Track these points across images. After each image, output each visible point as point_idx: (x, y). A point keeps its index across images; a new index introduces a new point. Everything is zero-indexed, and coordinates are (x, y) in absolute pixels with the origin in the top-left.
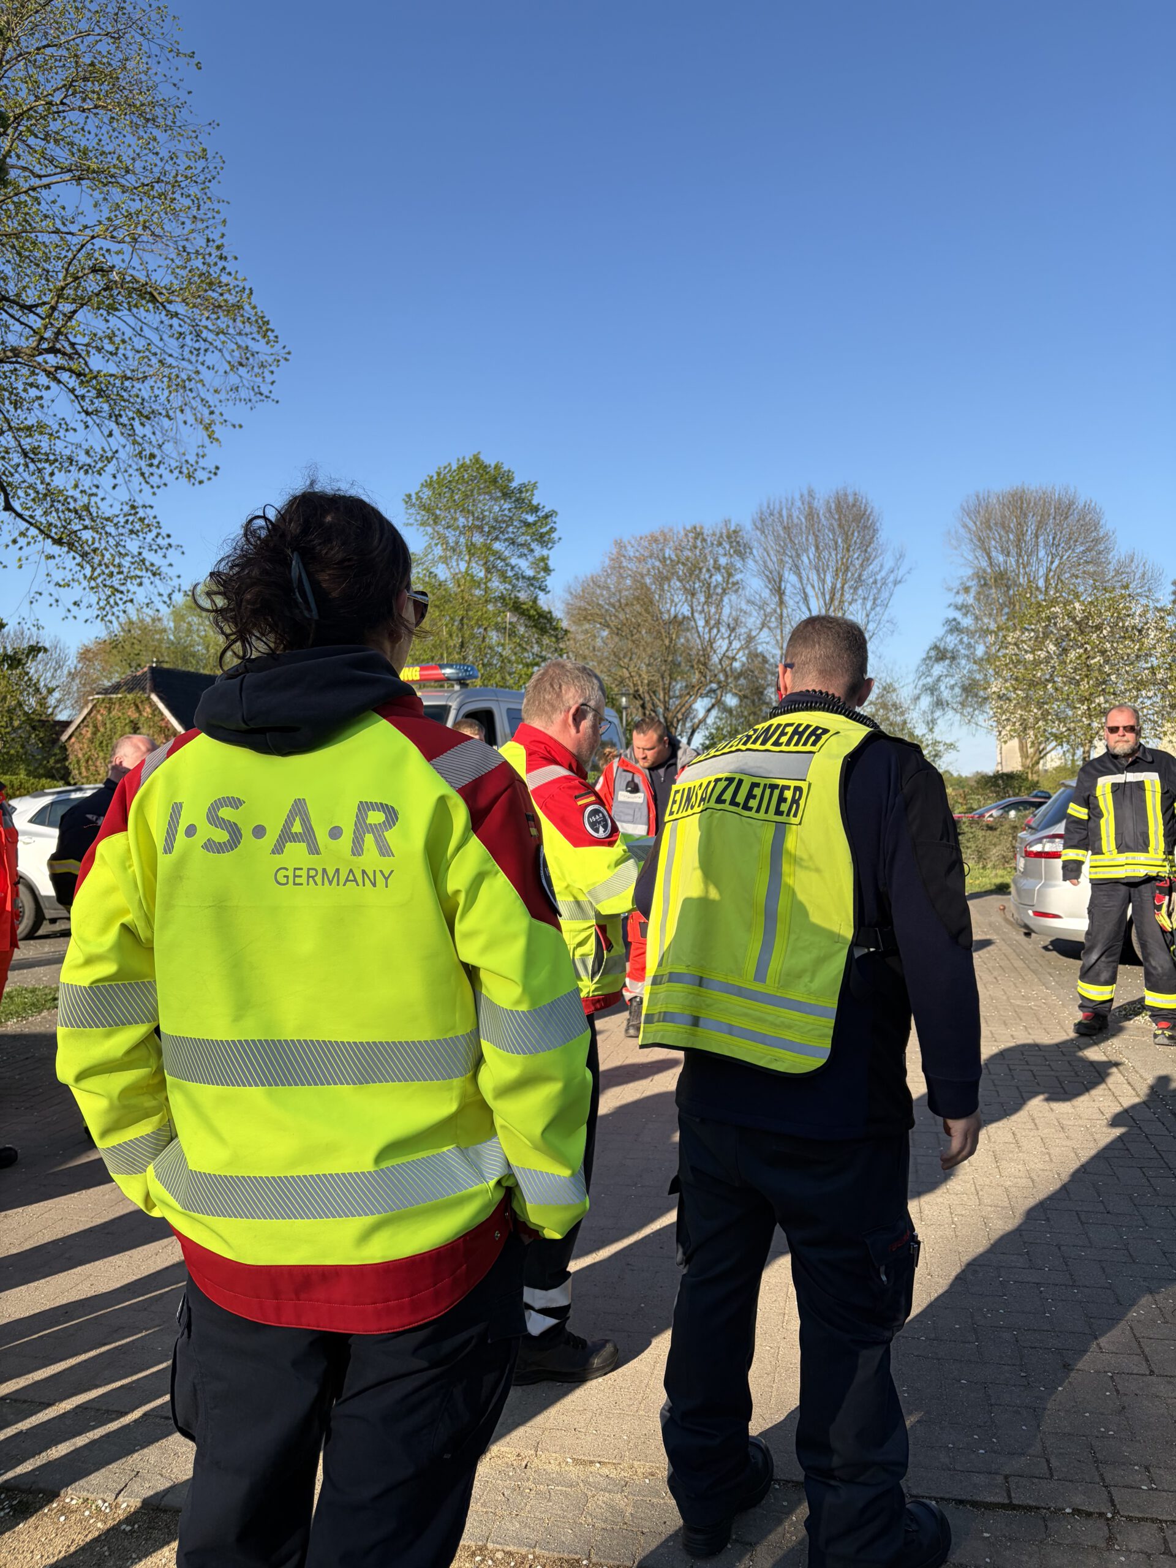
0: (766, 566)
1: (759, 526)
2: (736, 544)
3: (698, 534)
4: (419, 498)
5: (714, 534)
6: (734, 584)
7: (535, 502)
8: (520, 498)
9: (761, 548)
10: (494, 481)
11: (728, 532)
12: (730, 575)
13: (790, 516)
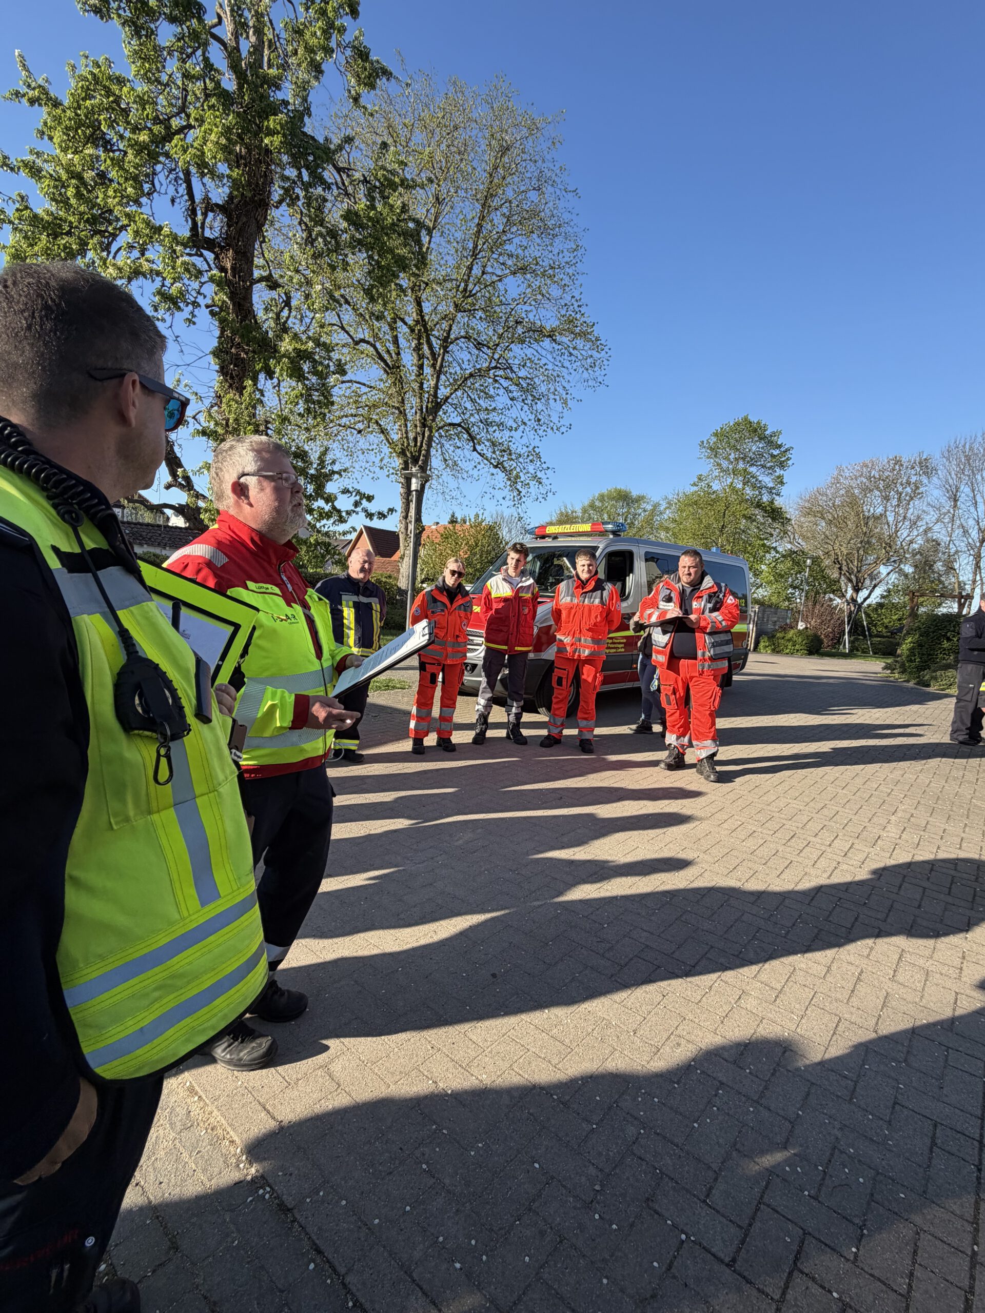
0: (947, 481)
1: (946, 455)
2: (926, 467)
3: (898, 462)
4: (708, 442)
5: (909, 461)
6: (919, 494)
7: (779, 443)
8: (770, 441)
9: (945, 471)
10: (755, 431)
11: (921, 459)
12: (917, 488)
13: (971, 449)
